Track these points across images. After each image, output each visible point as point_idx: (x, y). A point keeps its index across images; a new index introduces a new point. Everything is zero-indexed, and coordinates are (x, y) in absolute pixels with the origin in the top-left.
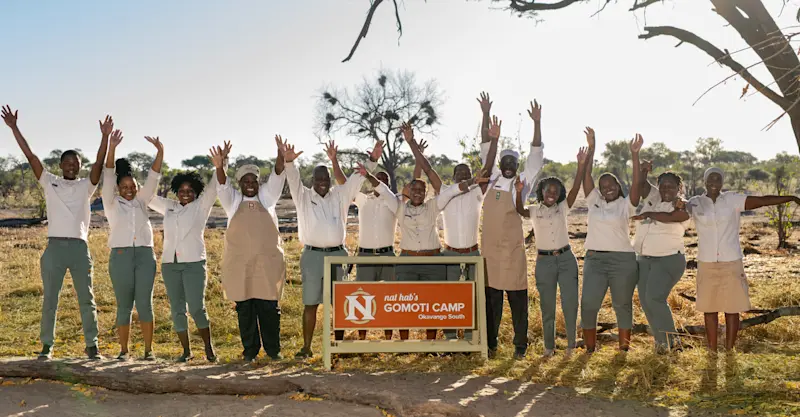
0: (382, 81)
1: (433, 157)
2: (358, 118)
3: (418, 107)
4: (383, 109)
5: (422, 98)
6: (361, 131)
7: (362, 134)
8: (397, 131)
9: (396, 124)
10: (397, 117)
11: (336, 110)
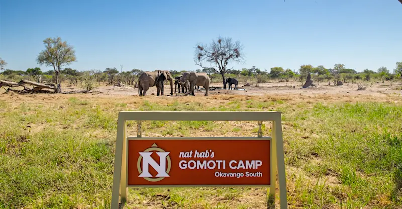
0: (220, 41)
1: (239, 71)
2: (210, 55)
3: (233, 50)
4: (220, 51)
5: (234, 47)
6: (211, 59)
7: (212, 61)
8: (225, 60)
9: (224, 57)
10: (225, 55)
11: (203, 52)
